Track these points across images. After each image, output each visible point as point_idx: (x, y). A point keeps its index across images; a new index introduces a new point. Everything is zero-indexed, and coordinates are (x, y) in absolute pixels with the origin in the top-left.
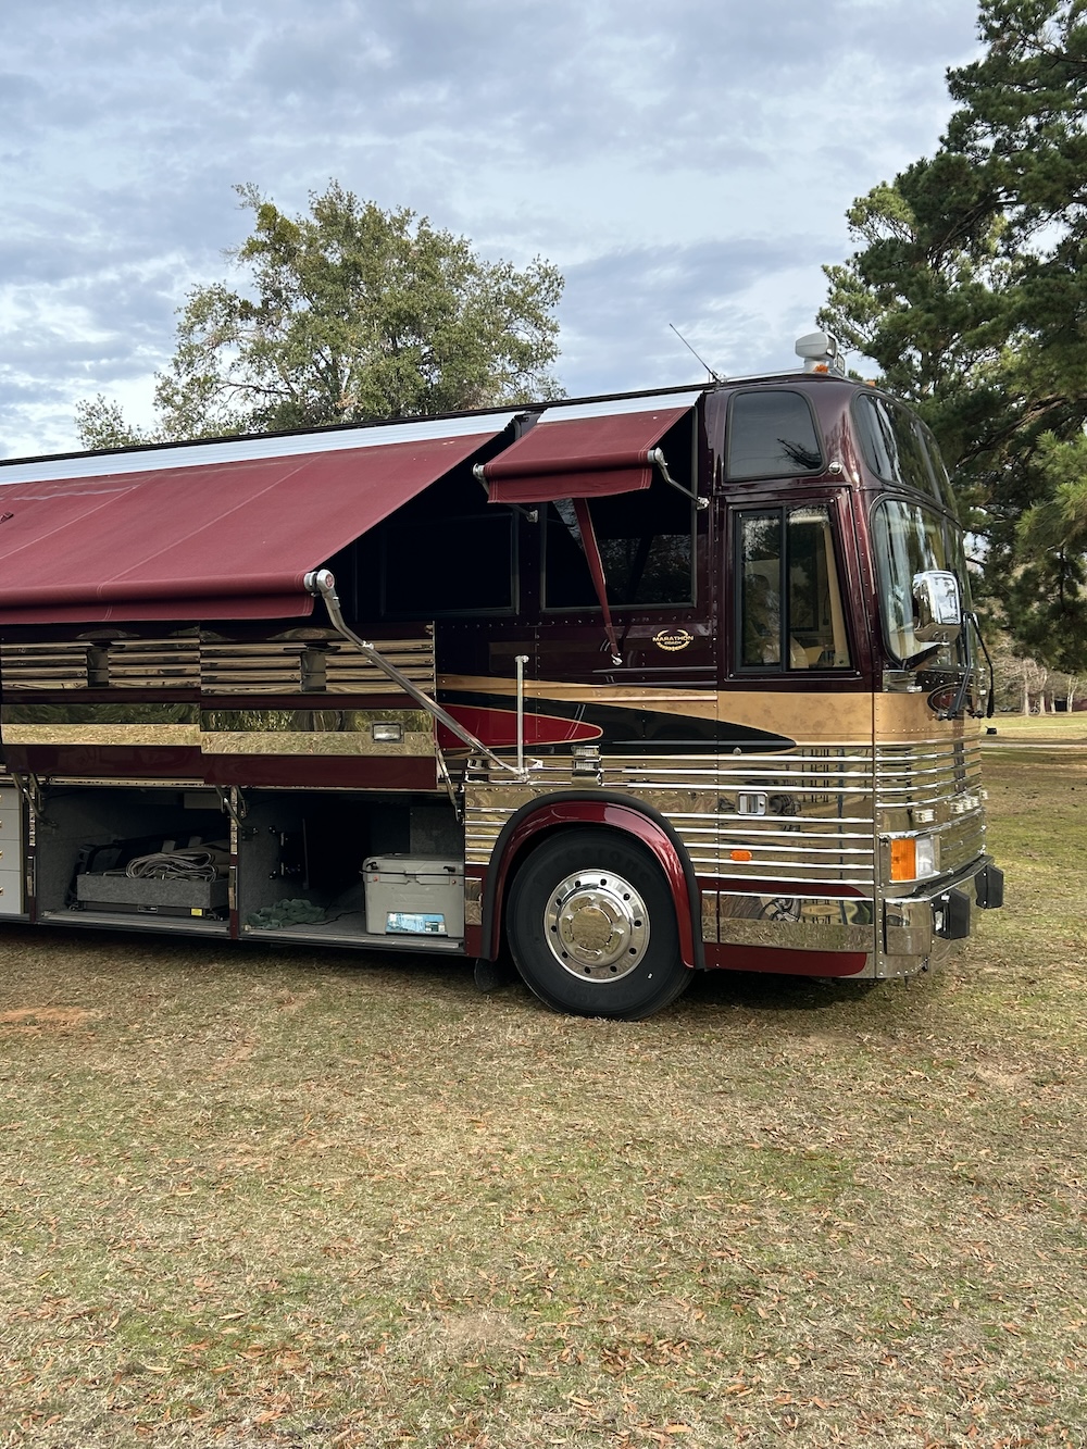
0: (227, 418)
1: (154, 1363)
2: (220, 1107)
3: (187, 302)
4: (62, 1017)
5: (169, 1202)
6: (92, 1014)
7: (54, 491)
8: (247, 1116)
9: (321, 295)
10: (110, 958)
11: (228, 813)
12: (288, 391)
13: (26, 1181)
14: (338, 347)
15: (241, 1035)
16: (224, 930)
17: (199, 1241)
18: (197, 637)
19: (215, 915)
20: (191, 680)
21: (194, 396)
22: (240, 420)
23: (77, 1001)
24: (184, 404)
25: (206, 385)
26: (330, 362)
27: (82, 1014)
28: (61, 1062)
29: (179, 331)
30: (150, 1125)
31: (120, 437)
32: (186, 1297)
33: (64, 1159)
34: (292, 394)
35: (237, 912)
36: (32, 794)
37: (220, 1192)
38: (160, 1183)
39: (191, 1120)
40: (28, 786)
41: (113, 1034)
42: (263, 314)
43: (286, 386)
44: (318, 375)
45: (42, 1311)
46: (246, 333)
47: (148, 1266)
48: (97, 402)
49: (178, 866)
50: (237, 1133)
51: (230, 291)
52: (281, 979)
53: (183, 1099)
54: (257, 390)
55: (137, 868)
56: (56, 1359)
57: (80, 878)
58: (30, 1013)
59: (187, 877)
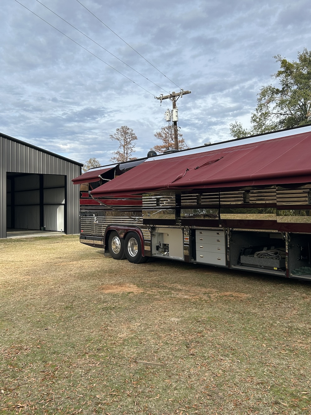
0: (272, 124)
1: (283, 402)
2: (290, 328)
3: (260, 92)
4: (240, 295)
5: (280, 354)
6: (248, 296)
7: (234, 150)
8: (299, 331)
9: (301, 84)
10: (250, 280)
11: (285, 240)
12: (291, 113)
13: (238, 342)
14: (306, 98)
15: (293, 307)
16: (284, 275)
17: (290, 367)
18: (275, 188)
19: (281, 270)
20: (274, 201)
21: (262, 118)
22: (276, 124)
23: (243, 291)
24: (260, 121)
25: (266, 115)
26: (304, 103)
27: (245, 295)
28: (242, 308)
29: (258, 100)
30: (270, 330)
31: (241, 132)
32: (289, 384)
33: (247, 337)
34: (292, 114)
35: (288, 270)
36: (228, 233)
37: (295, 353)
38: (276, 348)
39: (282, 330)
40: (227, 231)
41: (255, 302)
42: (283, 92)
43: (290, 112)
44: (300, 107)
45: (248, 380)
46: (277, 98)
47: (276, 372)
48: (235, 123)
49: (269, 255)
50: (297, 336)
51: (273, 87)
52: (302, 291)
53: (279, 324)
54: (281, 114)
55: (257, 255)
56: (254, 395)
57: (241, 257)
58: (231, 293)
59: (272, 258)
